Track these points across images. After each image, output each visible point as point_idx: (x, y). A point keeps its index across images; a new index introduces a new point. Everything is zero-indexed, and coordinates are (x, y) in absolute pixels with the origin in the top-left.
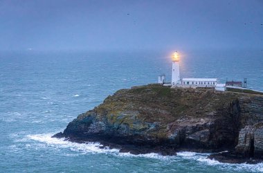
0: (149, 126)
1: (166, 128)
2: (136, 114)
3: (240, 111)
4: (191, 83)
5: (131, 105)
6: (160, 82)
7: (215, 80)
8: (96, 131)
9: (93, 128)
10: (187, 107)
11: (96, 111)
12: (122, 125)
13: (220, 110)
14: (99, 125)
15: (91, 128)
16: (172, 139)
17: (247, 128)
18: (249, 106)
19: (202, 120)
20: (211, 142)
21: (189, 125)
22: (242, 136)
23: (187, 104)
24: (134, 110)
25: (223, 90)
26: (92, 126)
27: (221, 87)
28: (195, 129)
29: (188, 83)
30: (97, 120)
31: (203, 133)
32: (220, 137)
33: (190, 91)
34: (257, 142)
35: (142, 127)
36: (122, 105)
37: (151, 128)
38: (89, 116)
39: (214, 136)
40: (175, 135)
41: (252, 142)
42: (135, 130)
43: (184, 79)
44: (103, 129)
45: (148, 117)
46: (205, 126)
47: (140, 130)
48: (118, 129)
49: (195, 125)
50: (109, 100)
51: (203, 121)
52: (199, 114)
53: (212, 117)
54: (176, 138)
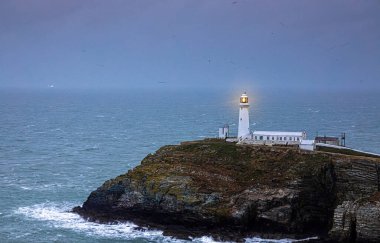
0: (206, 199)
1: (228, 202)
2: (186, 181)
3: (335, 179)
4: (265, 138)
5: (181, 168)
6: (222, 136)
7: (300, 134)
8: (130, 205)
9: (126, 200)
11: (130, 175)
12: (167, 197)
13: (306, 177)
14: (134, 196)
15: (122, 200)
16: (236, 218)
17: (346, 204)
18: (348, 172)
19: (280, 191)
20: (293, 224)
21: (263, 198)
22: (338, 215)
23: (259, 168)
24: (185, 175)
25: (311, 148)
26: (125, 197)
27: (308, 145)
28: (271, 205)
29: (261, 138)
30: (131, 190)
31: (282, 211)
32: (307, 217)
33: (263, 149)
34: (361, 225)
35: (195, 200)
36: (167, 168)
37: (207, 202)
38: (120, 183)
39: (298, 215)
40: (242, 213)
41: (353, 225)
42: (185, 204)
43: (255, 133)
44: (140, 201)
46: (285, 200)
47: (192, 205)
48: (161, 202)
49: (270, 198)
50: (149, 160)
51: (282, 193)
52: (277, 184)
53: (295, 187)
54: (243, 216)
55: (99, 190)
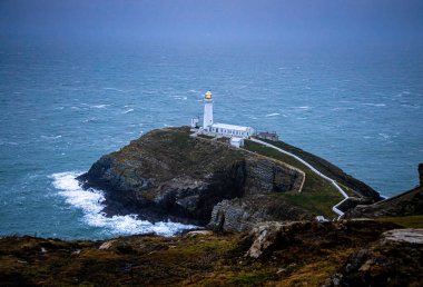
0: (143, 183)
1: (157, 187)
2: (138, 165)
4: (220, 130)
5: (141, 153)
8: (109, 178)
9: (108, 174)
10: (192, 163)
12: (123, 178)
13: (219, 173)
16: (156, 202)
17: (224, 202)
19: (196, 182)
21: (181, 188)
22: (215, 212)
23: (193, 159)
24: (140, 159)
25: (238, 145)
26: (108, 171)
27: (236, 142)
28: (186, 193)
29: (217, 130)
31: (192, 199)
34: (227, 223)
35: (136, 182)
37: (143, 186)
38: (110, 159)
42: (130, 185)
43: (214, 126)
44: (113, 177)
45: (148, 171)
46: (196, 190)
47: (134, 186)
48: (119, 180)
49: (186, 188)
51: (196, 184)
52: (198, 175)
53: (206, 180)
54: (161, 202)
55: (98, 162)
